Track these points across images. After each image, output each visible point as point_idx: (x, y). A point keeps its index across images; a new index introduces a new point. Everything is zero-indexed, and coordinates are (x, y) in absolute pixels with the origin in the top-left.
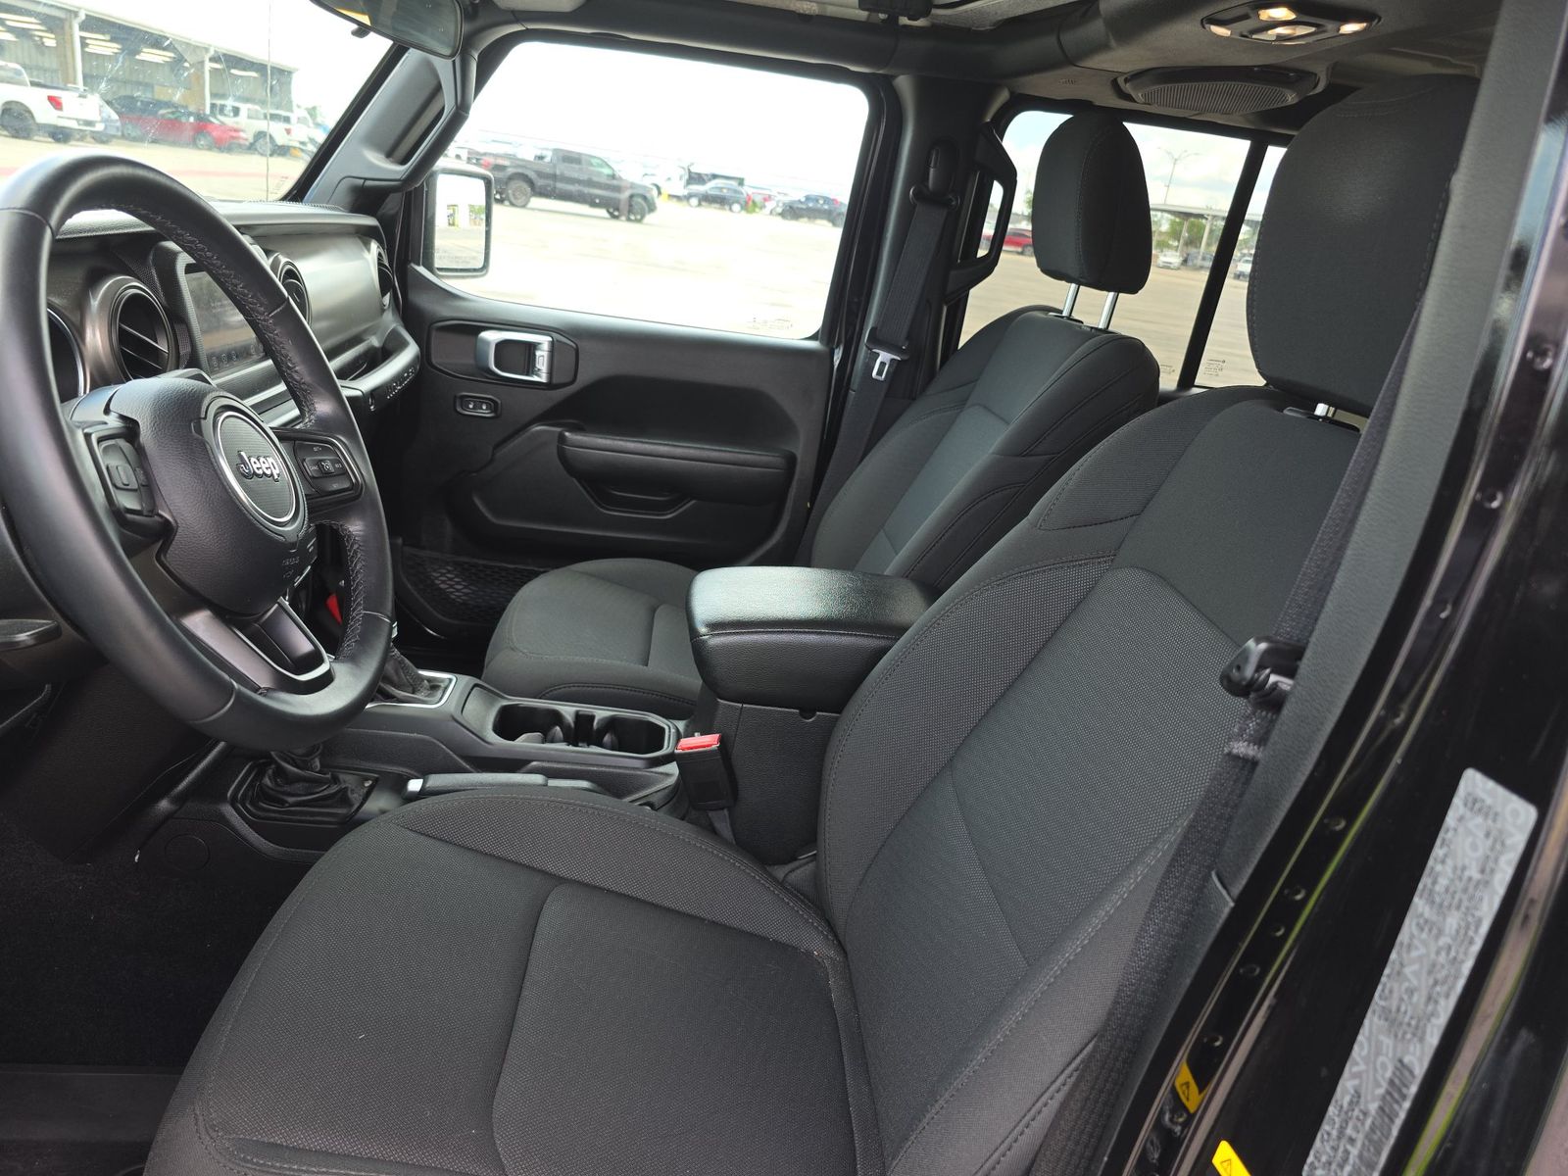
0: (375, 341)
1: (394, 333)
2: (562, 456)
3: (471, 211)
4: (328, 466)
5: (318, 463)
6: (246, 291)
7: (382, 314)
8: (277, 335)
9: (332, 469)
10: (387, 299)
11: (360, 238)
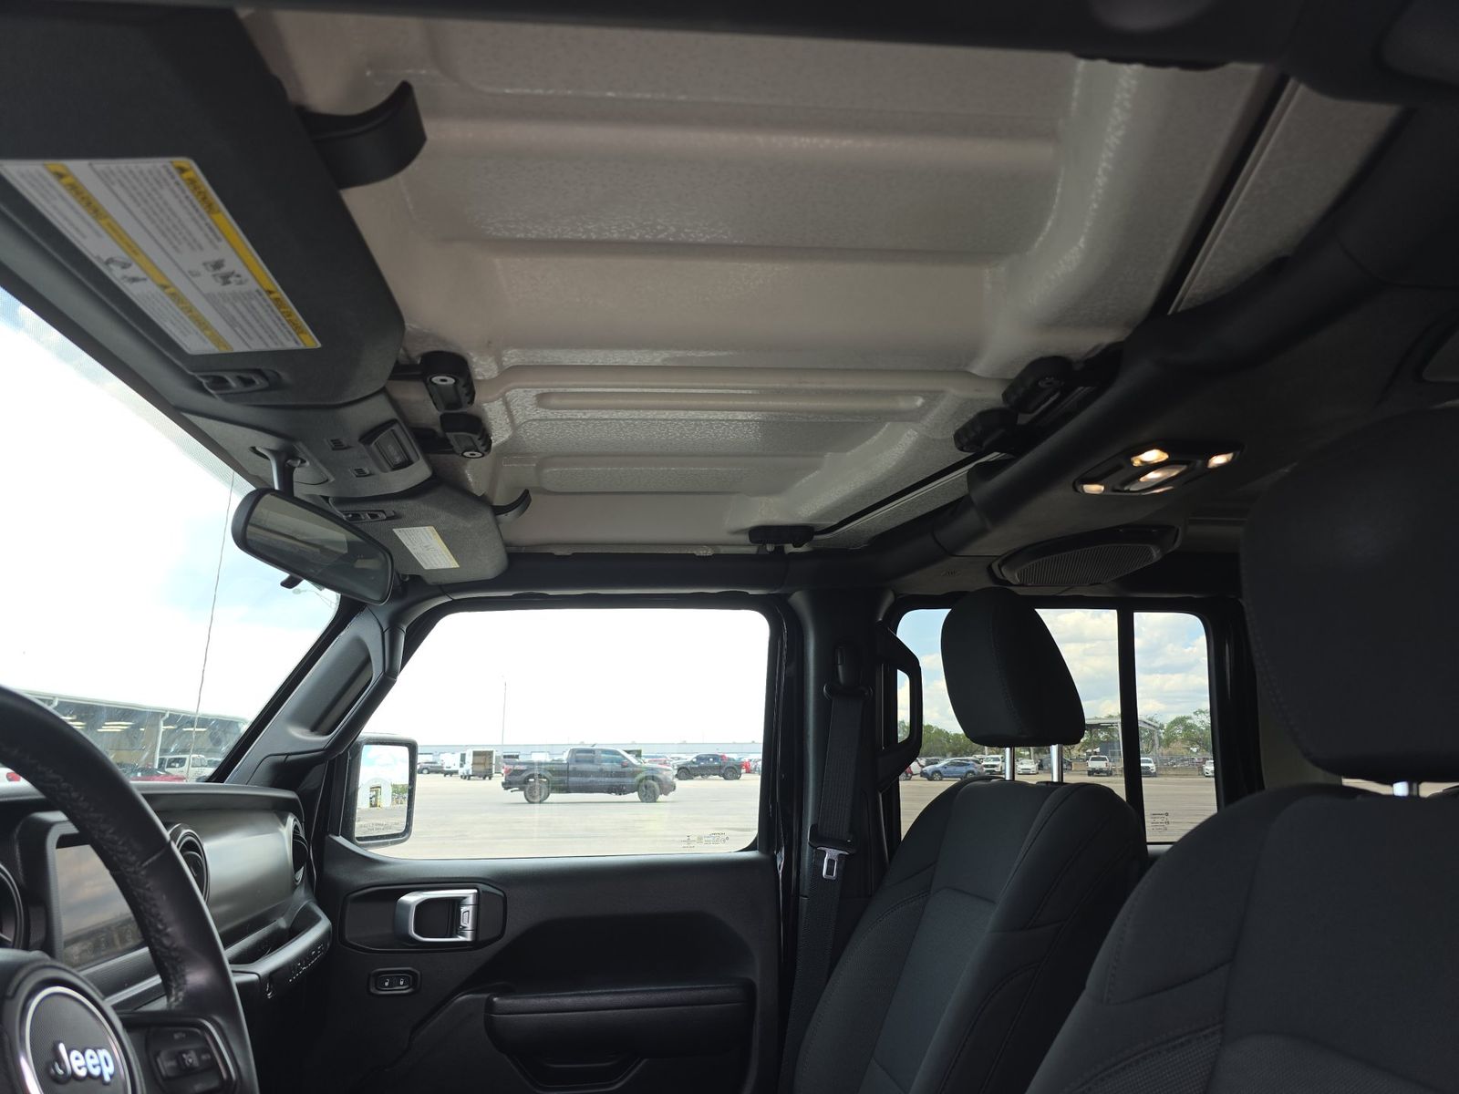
0: (282, 923)
1: (306, 910)
2: (490, 1025)
3: (394, 792)
4: (191, 1059)
5: (178, 1057)
6: (116, 838)
7: (293, 893)
8: (149, 889)
9: (196, 1063)
10: (300, 875)
11: (275, 812)
